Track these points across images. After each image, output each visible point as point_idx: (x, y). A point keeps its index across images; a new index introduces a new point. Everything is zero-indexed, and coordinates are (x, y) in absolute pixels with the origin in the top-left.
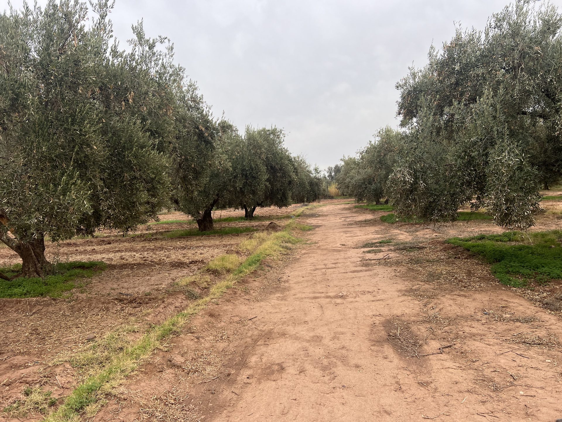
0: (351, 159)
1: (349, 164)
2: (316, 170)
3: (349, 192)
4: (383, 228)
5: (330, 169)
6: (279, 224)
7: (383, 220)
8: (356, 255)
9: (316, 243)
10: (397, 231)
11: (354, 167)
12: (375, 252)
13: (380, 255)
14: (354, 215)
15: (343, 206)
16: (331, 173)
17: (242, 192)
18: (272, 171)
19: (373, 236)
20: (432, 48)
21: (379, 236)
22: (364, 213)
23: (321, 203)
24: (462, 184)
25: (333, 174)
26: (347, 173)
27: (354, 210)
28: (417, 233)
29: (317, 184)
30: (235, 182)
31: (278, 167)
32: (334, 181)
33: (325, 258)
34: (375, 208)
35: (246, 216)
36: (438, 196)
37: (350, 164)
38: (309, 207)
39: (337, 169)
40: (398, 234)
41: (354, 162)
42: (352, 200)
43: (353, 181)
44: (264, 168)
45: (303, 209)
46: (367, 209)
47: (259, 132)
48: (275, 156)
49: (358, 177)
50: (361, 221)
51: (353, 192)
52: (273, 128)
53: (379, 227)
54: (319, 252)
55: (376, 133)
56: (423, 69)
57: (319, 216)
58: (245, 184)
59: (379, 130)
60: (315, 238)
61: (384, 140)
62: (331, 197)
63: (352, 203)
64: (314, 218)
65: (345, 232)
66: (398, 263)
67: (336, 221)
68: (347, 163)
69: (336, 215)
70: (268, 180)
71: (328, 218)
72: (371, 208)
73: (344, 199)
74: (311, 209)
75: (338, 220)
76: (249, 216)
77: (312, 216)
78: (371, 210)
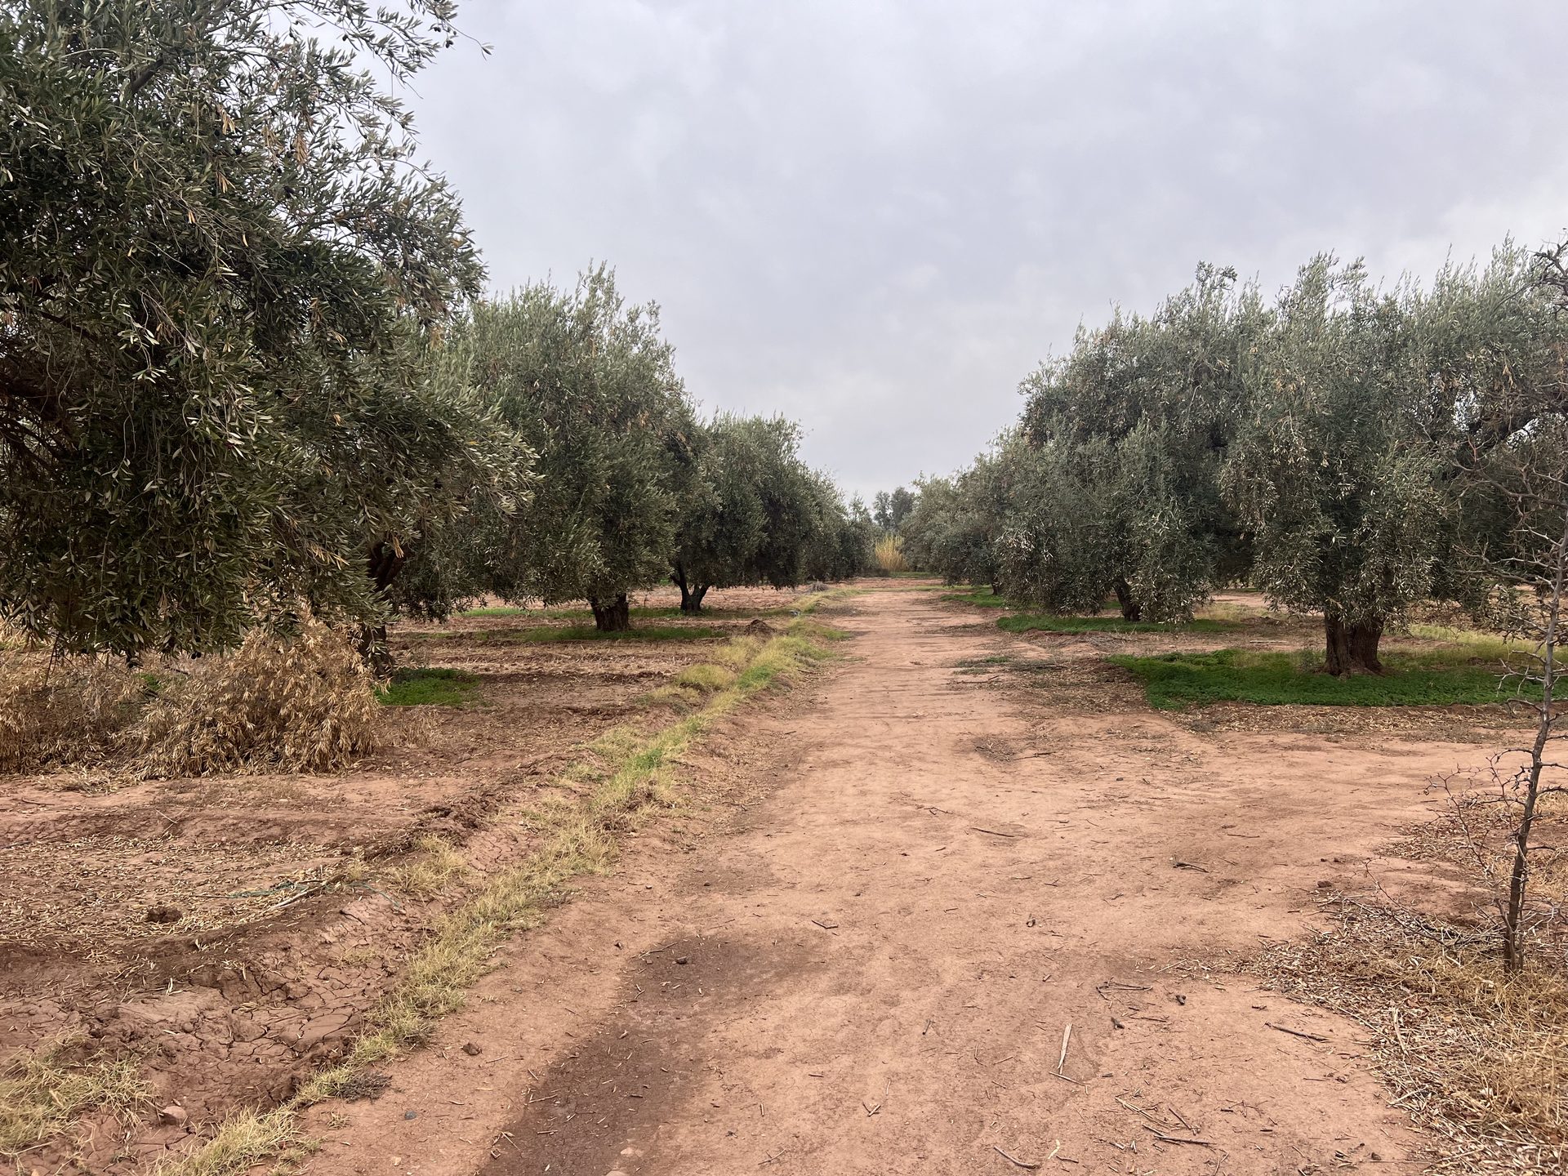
0: (938, 482)
1: (932, 496)
2: (856, 506)
3: (931, 560)
4: (998, 639)
5: (882, 499)
6: (772, 626)
7: (1002, 626)
8: (940, 676)
9: (862, 659)
10: (1025, 645)
11: (944, 506)
12: (975, 674)
13: (984, 678)
14: (940, 614)
15: (914, 595)
16: (884, 509)
17: (711, 551)
18: (771, 508)
19: (975, 652)
20: (1080, 328)
21: (987, 652)
22: (963, 611)
23: (859, 587)
24: (1109, 558)
25: (889, 511)
26: (926, 516)
27: (941, 605)
28: (1063, 650)
29: (857, 539)
30: (699, 529)
31: (785, 501)
32: (892, 530)
33: (884, 679)
34: (990, 601)
35: (684, 606)
36: (1073, 574)
37: (936, 495)
38: (830, 593)
39: (902, 502)
40: (1026, 651)
41: (947, 493)
42: (937, 581)
43: (941, 539)
44: (757, 503)
45: (816, 598)
46: (971, 604)
47: (748, 427)
48: (779, 479)
49: (951, 530)
50: (956, 627)
51: (940, 560)
52: (778, 417)
53: (993, 637)
54: (873, 671)
55: (994, 438)
56: (1068, 358)
57: (859, 613)
58: (718, 535)
59: (1001, 431)
60: (858, 652)
61: (1010, 456)
62: (883, 573)
63: (937, 590)
64: (847, 618)
65: (922, 645)
66: (1011, 687)
67: (900, 625)
68: (929, 493)
69: (898, 613)
70: (764, 529)
71: (879, 618)
72: (981, 602)
73: (917, 578)
74: (835, 599)
75: (903, 625)
76: (691, 606)
77: (845, 612)
78: (979, 606)
